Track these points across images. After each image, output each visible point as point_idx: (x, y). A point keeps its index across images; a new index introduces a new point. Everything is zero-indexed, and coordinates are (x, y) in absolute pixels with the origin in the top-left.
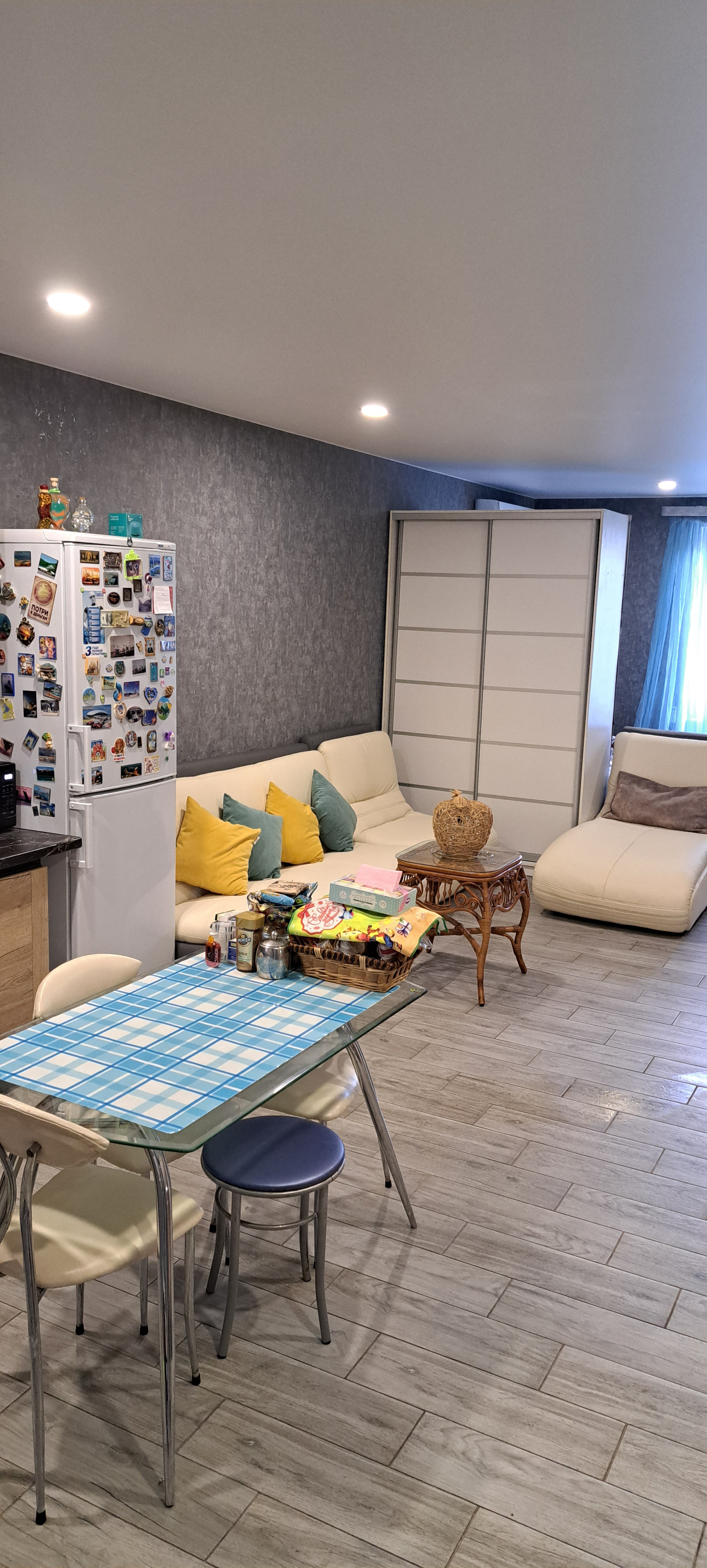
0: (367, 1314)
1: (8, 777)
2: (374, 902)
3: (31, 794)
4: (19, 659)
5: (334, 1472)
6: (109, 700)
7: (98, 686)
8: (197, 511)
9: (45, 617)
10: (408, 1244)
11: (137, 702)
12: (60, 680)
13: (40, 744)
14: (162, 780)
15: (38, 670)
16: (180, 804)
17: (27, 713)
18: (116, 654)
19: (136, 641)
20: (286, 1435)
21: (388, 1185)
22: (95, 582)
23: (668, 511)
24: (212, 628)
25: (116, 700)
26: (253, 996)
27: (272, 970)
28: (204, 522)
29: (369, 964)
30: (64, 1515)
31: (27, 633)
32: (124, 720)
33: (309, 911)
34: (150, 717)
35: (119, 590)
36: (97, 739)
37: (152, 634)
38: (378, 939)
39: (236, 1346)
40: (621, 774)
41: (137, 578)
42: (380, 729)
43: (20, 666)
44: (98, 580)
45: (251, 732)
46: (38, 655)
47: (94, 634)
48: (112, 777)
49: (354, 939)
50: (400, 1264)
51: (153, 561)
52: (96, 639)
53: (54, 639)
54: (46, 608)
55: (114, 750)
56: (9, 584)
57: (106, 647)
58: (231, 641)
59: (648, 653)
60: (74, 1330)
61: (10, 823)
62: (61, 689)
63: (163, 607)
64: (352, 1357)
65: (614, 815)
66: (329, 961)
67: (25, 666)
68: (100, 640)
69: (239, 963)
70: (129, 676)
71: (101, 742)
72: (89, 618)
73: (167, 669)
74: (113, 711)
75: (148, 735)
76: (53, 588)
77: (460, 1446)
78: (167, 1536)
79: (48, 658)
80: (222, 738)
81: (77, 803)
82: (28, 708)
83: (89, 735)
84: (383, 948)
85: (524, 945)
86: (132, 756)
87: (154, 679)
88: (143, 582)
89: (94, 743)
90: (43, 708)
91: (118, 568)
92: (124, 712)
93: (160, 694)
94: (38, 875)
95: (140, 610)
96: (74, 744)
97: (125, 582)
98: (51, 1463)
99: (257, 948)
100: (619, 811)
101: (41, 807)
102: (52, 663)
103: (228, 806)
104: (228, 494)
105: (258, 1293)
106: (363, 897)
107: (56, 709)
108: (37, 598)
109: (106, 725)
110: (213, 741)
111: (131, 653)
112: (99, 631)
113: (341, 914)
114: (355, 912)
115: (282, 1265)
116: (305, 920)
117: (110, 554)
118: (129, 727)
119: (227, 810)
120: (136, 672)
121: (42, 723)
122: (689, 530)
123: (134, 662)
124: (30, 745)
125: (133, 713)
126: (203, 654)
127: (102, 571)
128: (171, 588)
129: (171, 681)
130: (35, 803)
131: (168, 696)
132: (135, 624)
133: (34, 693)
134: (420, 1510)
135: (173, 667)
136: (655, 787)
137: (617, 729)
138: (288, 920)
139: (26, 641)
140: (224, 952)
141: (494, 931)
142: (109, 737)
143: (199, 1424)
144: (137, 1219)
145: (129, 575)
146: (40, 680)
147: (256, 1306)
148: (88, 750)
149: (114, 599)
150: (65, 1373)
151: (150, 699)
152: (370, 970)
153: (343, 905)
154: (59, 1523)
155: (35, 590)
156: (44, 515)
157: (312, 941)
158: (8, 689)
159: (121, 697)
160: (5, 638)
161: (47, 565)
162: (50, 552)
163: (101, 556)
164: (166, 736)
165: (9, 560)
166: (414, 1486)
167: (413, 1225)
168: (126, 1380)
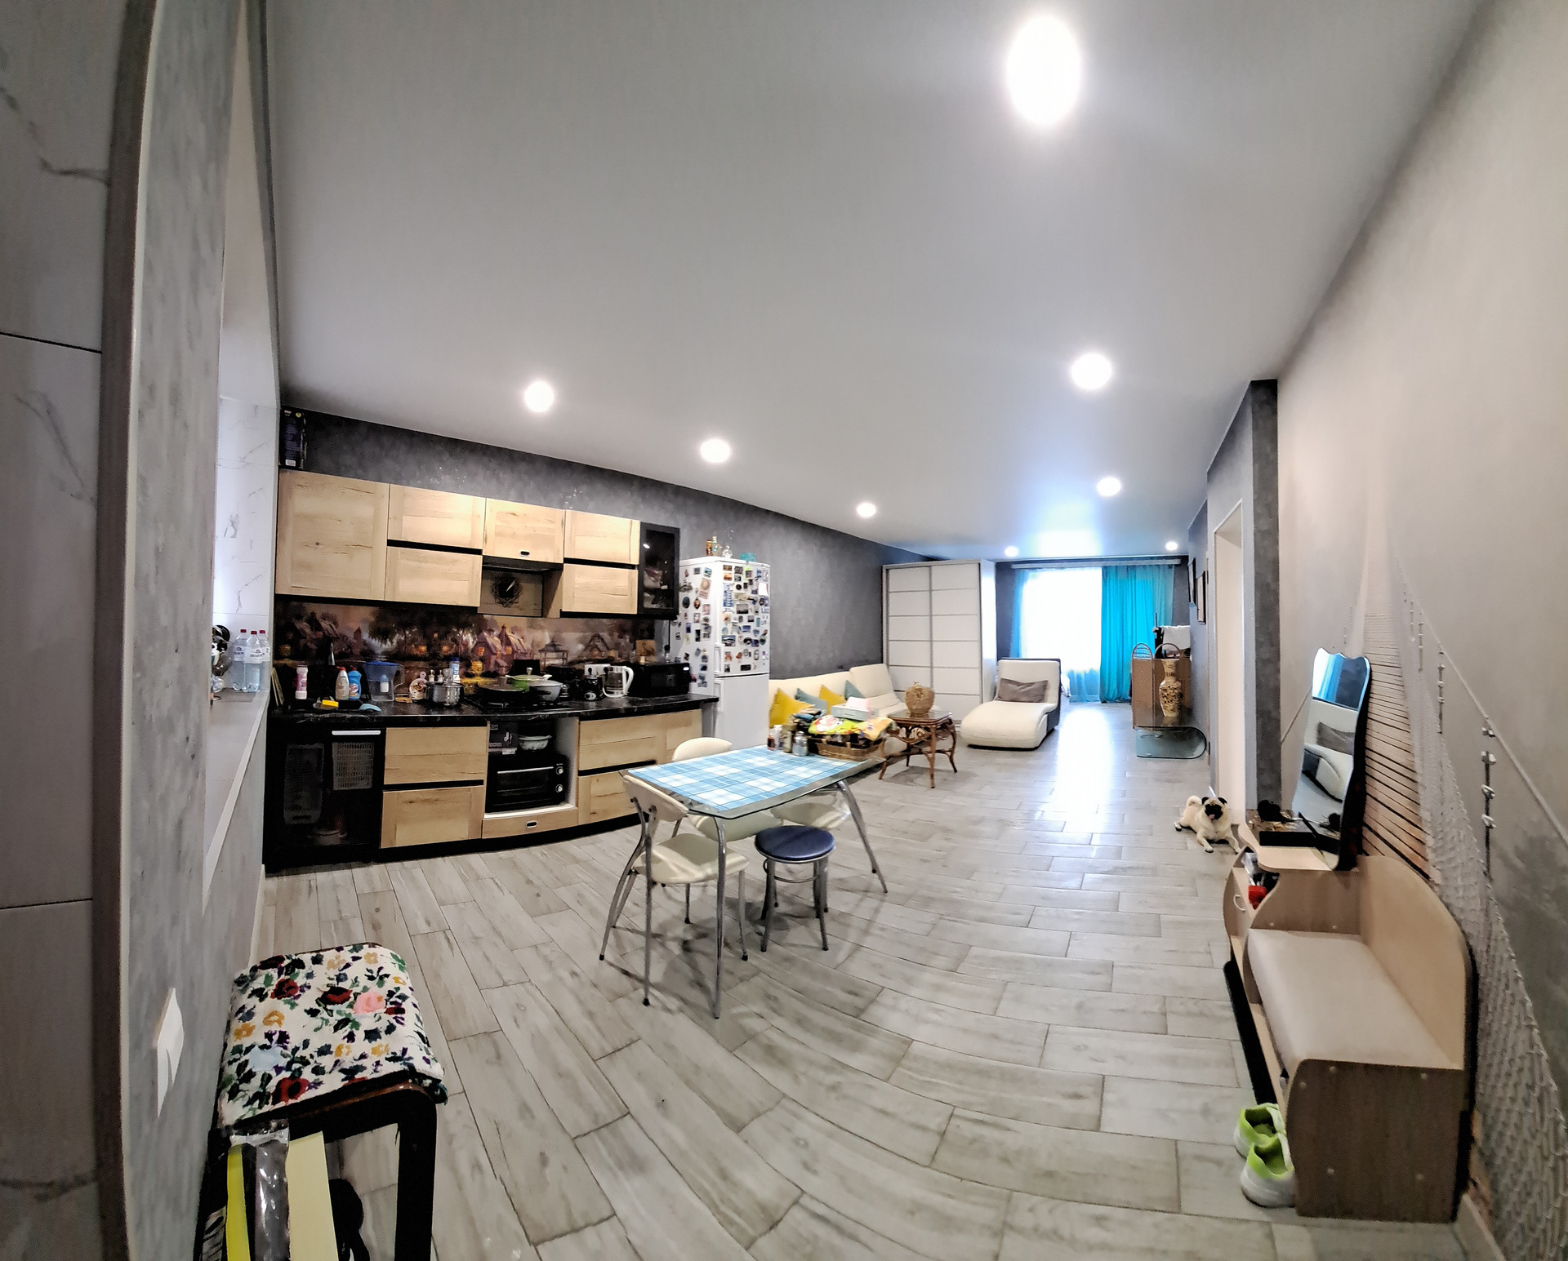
0: (853, 937)
1: (686, 669)
2: (855, 715)
3: (697, 677)
4: (694, 616)
6: (735, 634)
7: (730, 626)
9: (705, 595)
10: (882, 901)
11: (750, 635)
12: (711, 623)
13: (702, 654)
14: (762, 673)
15: (702, 620)
16: (773, 692)
17: (698, 639)
18: (739, 612)
19: (749, 607)
20: (793, 996)
22: (730, 579)
23: (1014, 566)
24: (793, 612)
25: (738, 633)
26: (790, 762)
27: (800, 751)
29: (852, 746)
31: (698, 604)
32: (742, 643)
33: (820, 721)
34: (756, 643)
35: (741, 584)
36: (728, 651)
37: (758, 604)
38: (856, 732)
39: (771, 946)
41: (750, 579)
42: (882, 664)
43: (694, 619)
46: (702, 613)
47: (728, 602)
48: (735, 669)
49: (844, 733)
50: (876, 911)
51: (759, 572)
52: (729, 605)
54: (706, 591)
55: (737, 657)
56: (690, 583)
57: (734, 609)
60: (684, 920)
61: (686, 689)
62: (711, 628)
63: (763, 591)
64: (839, 958)
66: (830, 746)
68: (731, 605)
69: (784, 748)
70: (745, 623)
71: (730, 653)
72: (725, 595)
73: (765, 622)
74: (737, 639)
75: (755, 652)
76: (710, 582)
79: (706, 614)
81: (717, 680)
82: (697, 637)
83: (724, 649)
84: (859, 737)
85: (955, 757)
86: (745, 661)
87: (758, 625)
88: (754, 581)
89: (726, 653)
90: (703, 637)
91: (741, 574)
92: (743, 639)
93: (762, 632)
94: (697, 713)
95: (752, 593)
96: (717, 652)
97: (744, 580)
99: (793, 741)
101: (701, 683)
102: (708, 616)
103: (799, 693)
104: (801, 553)
106: (849, 712)
107: (709, 637)
108: (702, 588)
109: (733, 645)
111: (746, 612)
112: (731, 601)
113: (838, 722)
114: (845, 720)
116: (818, 726)
117: (738, 567)
118: (745, 646)
119: (799, 695)
120: (749, 621)
121: (704, 643)
124: (697, 655)
127: (733, 574)
128: (767, 584)
129: (767, 627)
130: (699, 681)
131: (765, 634)
132: (749, 599)
133: (700, 630)
134: (873, 1043)
135: (768, 621)
138: (809, 727)
139: (697, 606)
140: (777, 744)
141: (938, 751)
142: (735, 650)
143: (742, 981)
145: (746, 577)
146: (703, 624)
148: (723, 656)
149: (739, 587)
151: (756, 635)
152: (853, 749)
153: (839, 718)
155: (702, 584)
156: (708, 552)
157: (821, 736)
158: (689, 630)
159: (741, 632)
160: (687, 607)
161: (708, 573)
162: (709, 566)
163: (733, 568)
164: (764, 653)
165: (691, 572)
166: (872, 1029)
167: (886, 892)
168: (707, 950)
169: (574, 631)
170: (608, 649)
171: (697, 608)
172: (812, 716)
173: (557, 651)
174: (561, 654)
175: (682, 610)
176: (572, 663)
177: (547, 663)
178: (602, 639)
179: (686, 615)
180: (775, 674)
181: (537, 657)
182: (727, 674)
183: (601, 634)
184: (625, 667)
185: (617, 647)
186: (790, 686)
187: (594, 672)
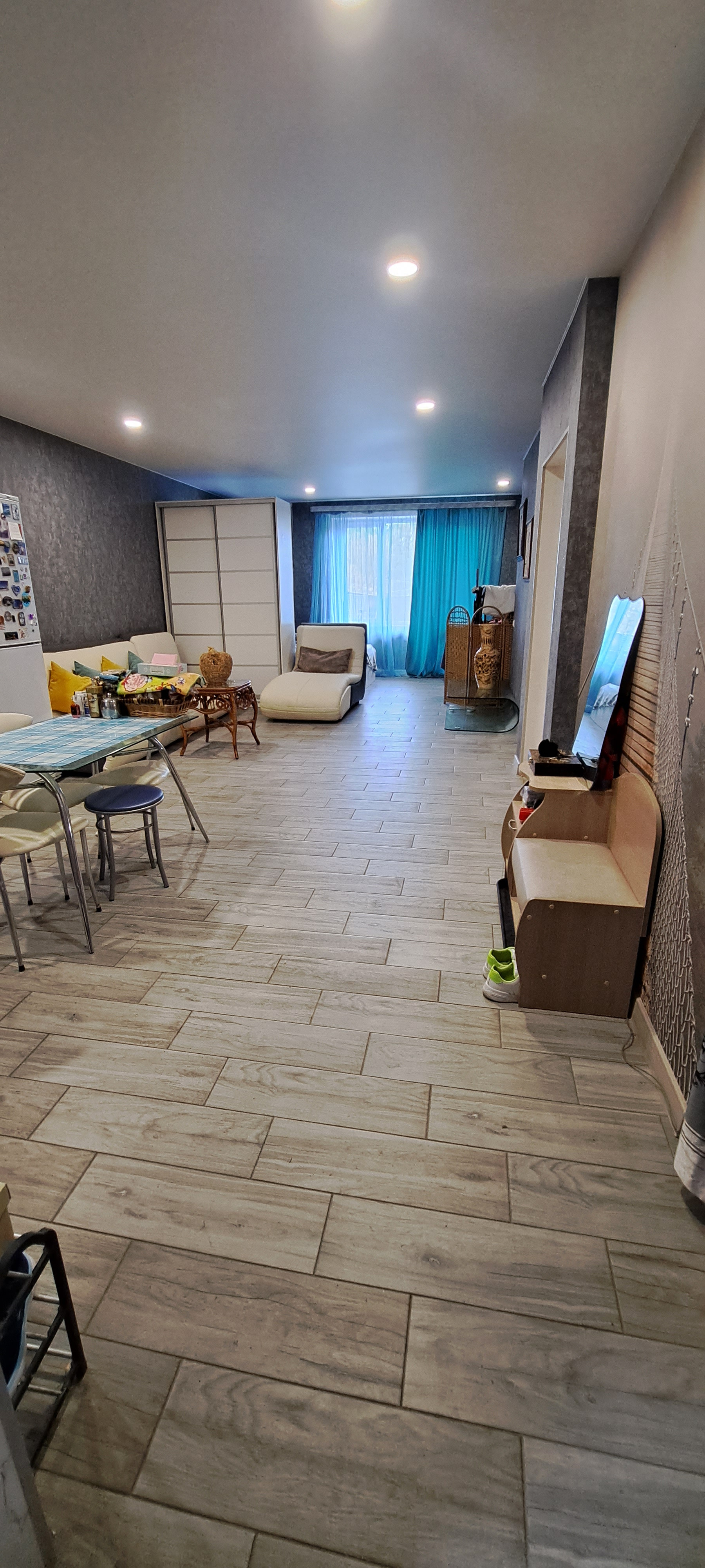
0: (187, 875)
2: (164, 671)
5: (173, 927)
8: (30, 490)
10: (206, 848)
11: (8, 594)
14: (32, 643)
16: (48, 667)
20: (149, 920)
21: (193, 829)
23: (313, 509)
24: (52, 565)
27: (111, 714)
28: (37, 497)
29: (164, 703)
30: (35, 966)
33: (128, 681)
37: (11, 552)
38: (167, 687)
39: (117, 896)
40: (301, 648)
42: (166, 631)
45: (87, 631)
49: (155, 690)
50: (202, 855)
51: (5, 506)
58: (66, 574)
59: (311, 590)
60: (27, 903)
64: (181, 889)
65: (300, 669)
66: (142, 705)
69: (91, 713)
73: (25, 575)
75: (19, 615)
77: (237, 909)
78: (92, 963)
80: (69, 632)
84: (171, 693)
85: (257, 730)
86: (10, 627)
87: (17, 581)
92: (2, 599)
93: (23, 590)
98: (23, 950)
99: (101, 705)
100: (303, 668)
103: (78, 668)
105: (127, 876)
106: (156, 669)
110: (63, 634)
113: (146, 680)
114: (153, 678)
115: (141, 864)
116: (126, 686)
118: (5, 609)
119: (78, 670)
120: (4, 575)
122: (325, 521)
123: (2, 569)
125: (7, 600)
126: (49, 580)
128: (19, 525)
129: (29, 583)
131: (28, 592)
134: (219, 932)
136: (320, 653)
137: (297, 624)
138: (116, 688)
140: (82, 710)
143: (103, 924)
144: (51, 824)
147: (128, 881)
150: (25, 919)
151: (16, 592)
152: (166, 706)
153: (147, 676)
154: (33, 969)
164: (31, 617)
166: (216, 925)
167: (207, 841)
168: (61, 916)
172: (118, 677)
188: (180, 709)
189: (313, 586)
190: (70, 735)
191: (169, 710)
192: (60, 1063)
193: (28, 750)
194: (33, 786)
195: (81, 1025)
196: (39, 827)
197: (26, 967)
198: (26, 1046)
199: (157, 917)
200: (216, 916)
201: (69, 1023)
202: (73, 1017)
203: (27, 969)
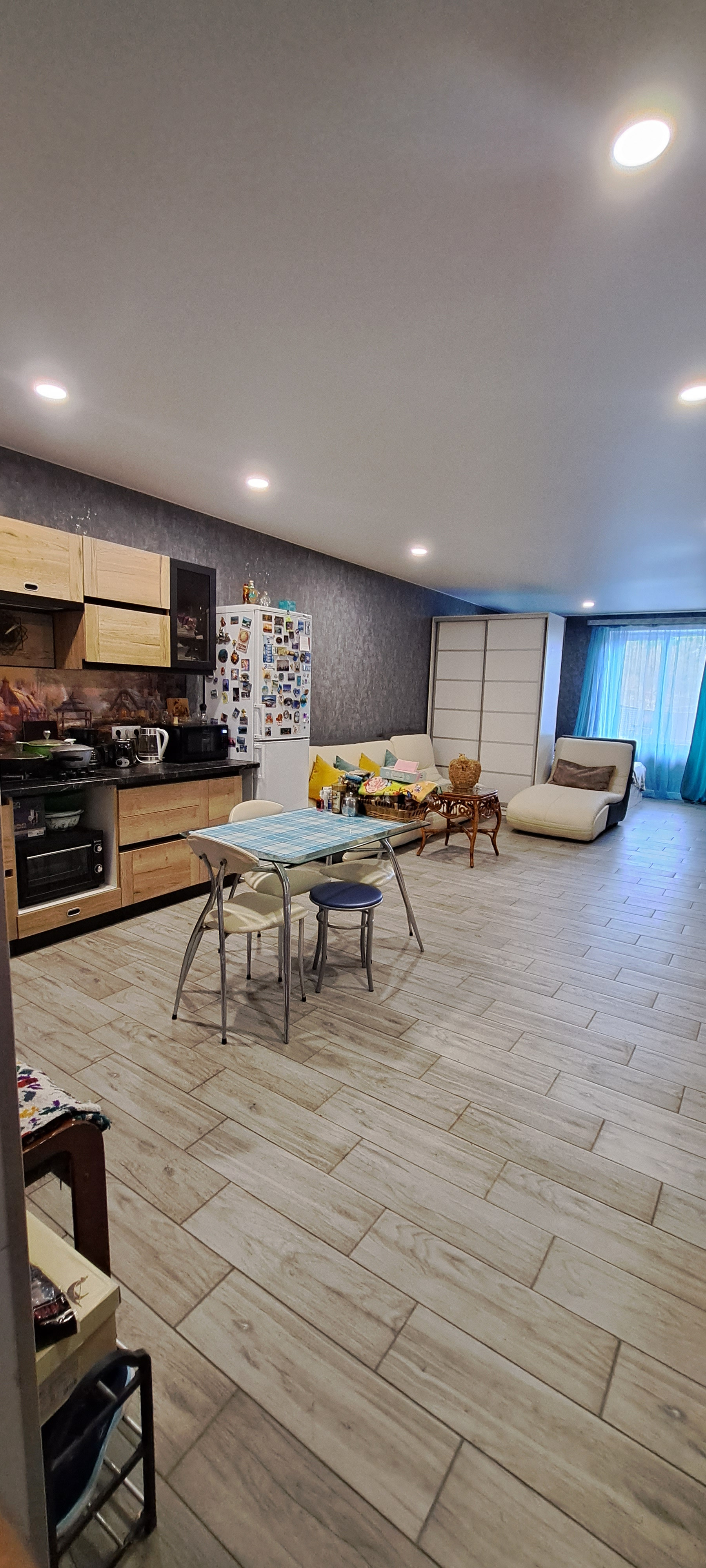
0: (393, 983)
1: (225, 731)
2: (403, 777)
3: (235, 741)
4: (232, 672)
5: (368, 1037)
6: (275, 693)
7: (270, 685)
8: (326, 608)
9: (244, 648)
10: (419, 957)
11: (290, 695)
12: (251, 681)
13: (240, 715)
14: (302, 738)
15: (240, 676)
16: (312, 759)
17: (236, 699)
18: (279, 669)
19: (290, 663)
20: (346, 1022)
21: (411, 934)
23: (590, 623)
24: (333, 671)
25: (279, 693)
26: (340, 821)
27: (349, 812)
28: (330, 615)
29: (399, 807)
30: (235, 1042)
31: (236, 658)
32: (283, 704)
33: (370, 783)
34: (296, 704)
35: (282, 636)
36: (268, 712)
37: (298, 660)
38: (404, 793)
39: (324, 989)
40: (559, 760)
41: (292, 631)
42: (426, 733)
43: (232, 675)
44: (271, 630)
45: (353, 728)
46: (240, 669)
47: (269, 658)
48: (276, 734)
49: (392, 794)
50: (413, 965)
51: (299, 623)
52: (270, 661)
53: (248, 660)
54: (245, 645)
55: (277, 719)
56: (228, 633)
57: (274, 665)
58: (343, 678)
59: (579, 701)
60: (246, 977)
61: (226, 754)
62: (251, 686)
63: (304, 647)
64: (384, 997)
65: (555, 782)
66: (379, 807)
67: (234, 675)
68: (272, 661)
69: (333, 809)
70: (286, 682)
71: (270, 714)
72: (266, 650)
73: (306, 680)
74: (277, 699)
75: (295, 713)
76: (249, 633)
77: (435, 1033)
78: (284, 1053)
79: (245, 670)
80: (337, 730)
81: (257, 744)
82: (235, 696)
83: (265, 710)
84: (407, 799)
85: (497, 840)
86: (286, 724)
87: (299, 685)
88: (295, 633)
89: (267, 714)
90: (243, 696)
91: (282, 625)
92: (283, 700)
93: (302, 693)
94: (237, 780)
95: (293, 648)
96: (257, 715)
97: (285, 632)
98: (230, 1023)
99: (342, 802)
100: (558, 780)
101: (240, 748)
102: (247, 672)
103: (338, 762)
104: (344, 600)
105: (339, 971)
106: (397, 774)
107: (249, 696)
108: (241, 640)
109: (273, 705)
110: (332, 731)
111: (287, 669)
112: (271, 657)
113: (386, 784)
114: (393, 782)
115: (351, 961)
116: (367, 787)
117: (278, 617)
118: (285, 708)
119: (338, 764)
120: (289, 679)
121: (243, 704)
122: (602, 635)
123: (289, 674)
124: (236, 716)
125: (288, 701)
126: (328, 684)
127: (273, 626)
128: (309, 639)
129: (308, 686)
130: (238, 746)
131: (306, 694)
132: (289, 654)
133: (238, 689)
134: (411, 1054)
135: (309, 679)
136: (578, 767)
137: (557, 736)
138: (358, 788)
139: (234, 661)
140: (326, 805)
141: (481, 831)
142: (275, 711)
143: (304, 1016)
144: (274, 910)
145: (287, 629)
146: (242, 682)
147: (337, 975)
148: (264, 718)
149: (279, 641)
150: (241, 992)
151: (296, 695)
152: (400, 810)
153: (388, 779)
154: (233, 1045)
155: (240, 636)
156: (246, 599)
157: (370, 797)
158: (226, 688)
159: (282, 692)
160: (225, 661)
161: (247, 623)
162: (249, 616)
163: (273, 618)
164: (305, 715)
165: (228, 621)
166: (409, 1046)
167: (422, 951)
168: (270, 997)
169: (97, 687)
170: (139, 708)
171: (235, 663)
172: (362, 778)
173: (77, 710)
174: (83, 713)
175: (219, 664)
176: (95, 725)
177: (66, 725)
178: (132, 698)
179: (223, 670)
180: (317, 739)
181: (53, 717)
182: (268, 738)
183: (130, 690)
184: (158, 729)
185: (147, 705)
186: (329, 753)
187: (123, 734)
188: (413, 815)
189: (582, 700)
190: (308, 828)
191: (403, 815)
192: (229, 1152)
193: (269, 838)
194: (267, 871)
195: (257, 1117)
196: (264, 909)
197: (228, 1040)
198: (206, 1123)
199: (355, 1021)
200: (411, 1035)
201: (248, 1112)
202: (253, 1107)
203: (229, 1044)
